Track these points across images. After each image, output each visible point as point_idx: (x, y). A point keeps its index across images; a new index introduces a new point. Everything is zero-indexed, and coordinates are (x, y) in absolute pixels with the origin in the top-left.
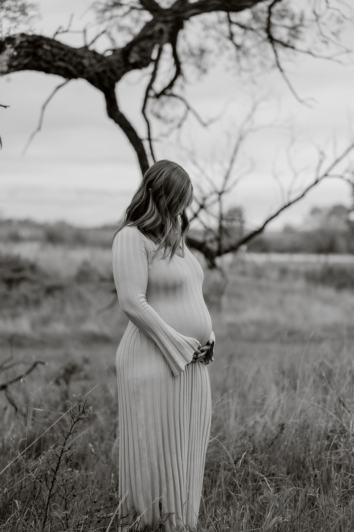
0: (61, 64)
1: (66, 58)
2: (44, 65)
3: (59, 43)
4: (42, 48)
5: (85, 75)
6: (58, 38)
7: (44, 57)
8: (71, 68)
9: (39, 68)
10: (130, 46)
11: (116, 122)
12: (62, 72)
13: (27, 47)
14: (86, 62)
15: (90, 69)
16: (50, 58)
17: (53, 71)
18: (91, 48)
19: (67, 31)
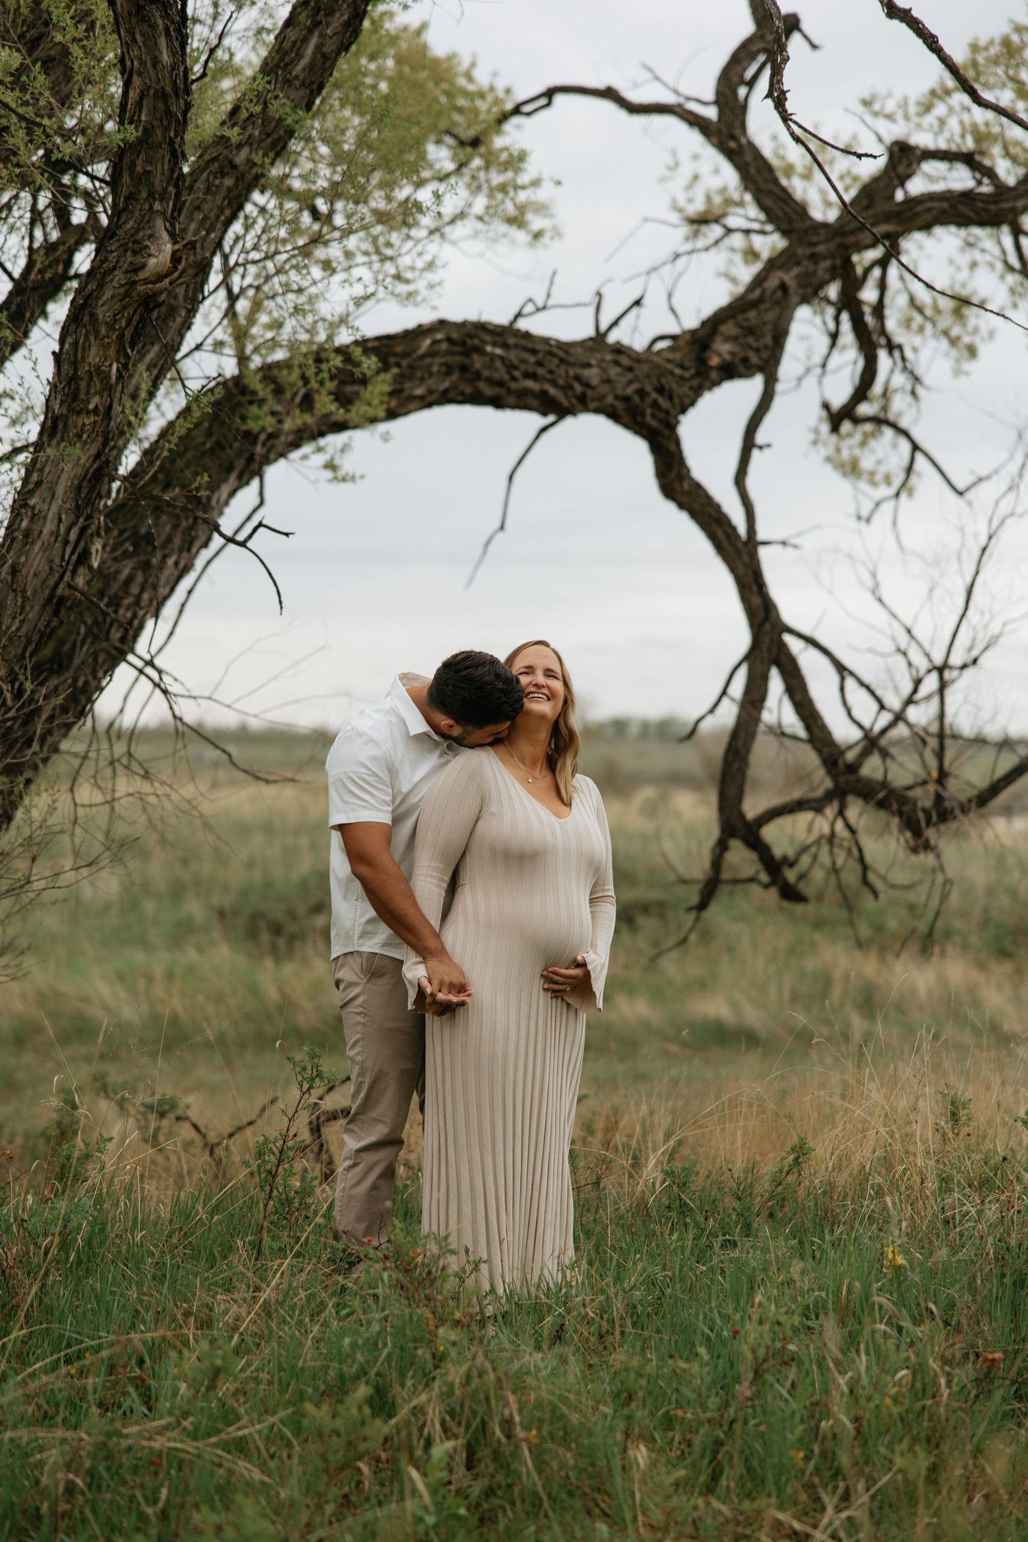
0: (530, 384)
1: (541, 371)
2: (488, 391)
3: (527, 335)
4: (481, 352)
5: (594, 405)
6: (522, 325)
7: (486, 373)
8: (553, 391)
9: (477, 399)
10: (713, 324)
11: (681, 506)
12: (535, 403)
13: (447, 353)
14: (593, 375)
15: (604, 389)
16: (501, 373)
17: (511, 400)
18: (612, 338)
19: (544, 308)
